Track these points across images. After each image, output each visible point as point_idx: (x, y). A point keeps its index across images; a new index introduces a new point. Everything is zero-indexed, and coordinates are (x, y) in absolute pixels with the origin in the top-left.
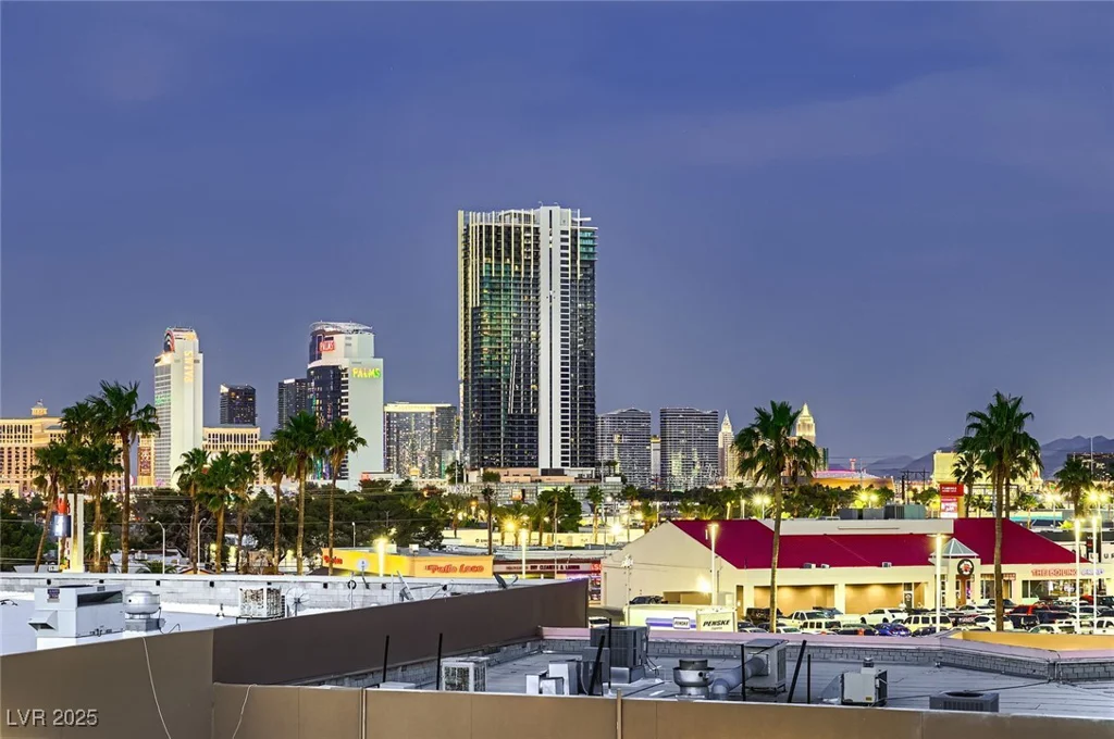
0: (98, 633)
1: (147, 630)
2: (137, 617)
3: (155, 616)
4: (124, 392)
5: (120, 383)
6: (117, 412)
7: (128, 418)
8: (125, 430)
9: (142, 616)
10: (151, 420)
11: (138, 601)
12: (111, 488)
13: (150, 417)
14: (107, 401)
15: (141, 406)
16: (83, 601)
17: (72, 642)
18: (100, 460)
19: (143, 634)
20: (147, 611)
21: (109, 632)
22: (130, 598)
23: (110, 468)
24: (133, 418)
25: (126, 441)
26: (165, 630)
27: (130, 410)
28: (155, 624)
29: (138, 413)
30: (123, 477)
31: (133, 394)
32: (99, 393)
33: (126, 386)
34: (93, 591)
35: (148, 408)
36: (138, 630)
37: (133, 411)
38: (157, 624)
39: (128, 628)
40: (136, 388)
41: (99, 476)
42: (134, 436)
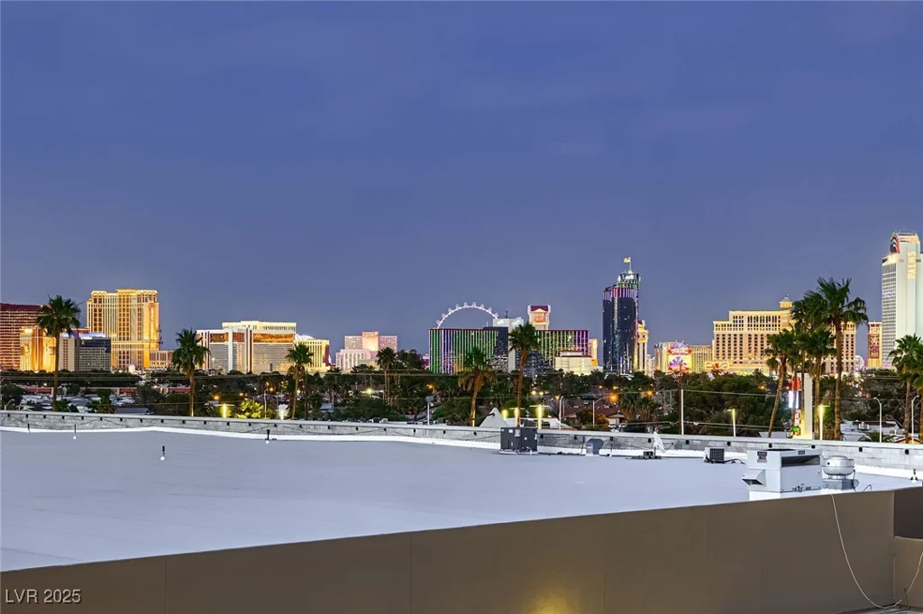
0: (799, 489)
1: (843, 489)
2: (835, 477)
3: (850, 477)
4: (838, 288)
5: (835, 280)
6: (831, 304)
7: (841, 310)
8: (837, 319)
9: (839, 477)
10: (861, 311)
11: (835, 464)
12: (845, 369)
13: (859, 308)
14: (823, 296)
15: (852, 299)
16: (786, 462)
17: (778, 496)
18: (819, 345)
19: (839, 492)
20: (843, 473)
21: (808, 489)
22: (829, 461)
23: (826, 352)
24: (845, 309)
25: (838, 329)
26: (859, 489)
27: (843, 302)
28: (850, 485)
29: (849, 305)
30: (835, 360)
31: (846, 289)
32: (816, 289)
33: (839, 282)
34: (796, 454)
35: (858, 300)
36: (835, 488)
37: (846, 304)
38: (852, 484)
39: (827, 486)
40: (848, 285)
41: (819, 359)
42: (845, 326)
